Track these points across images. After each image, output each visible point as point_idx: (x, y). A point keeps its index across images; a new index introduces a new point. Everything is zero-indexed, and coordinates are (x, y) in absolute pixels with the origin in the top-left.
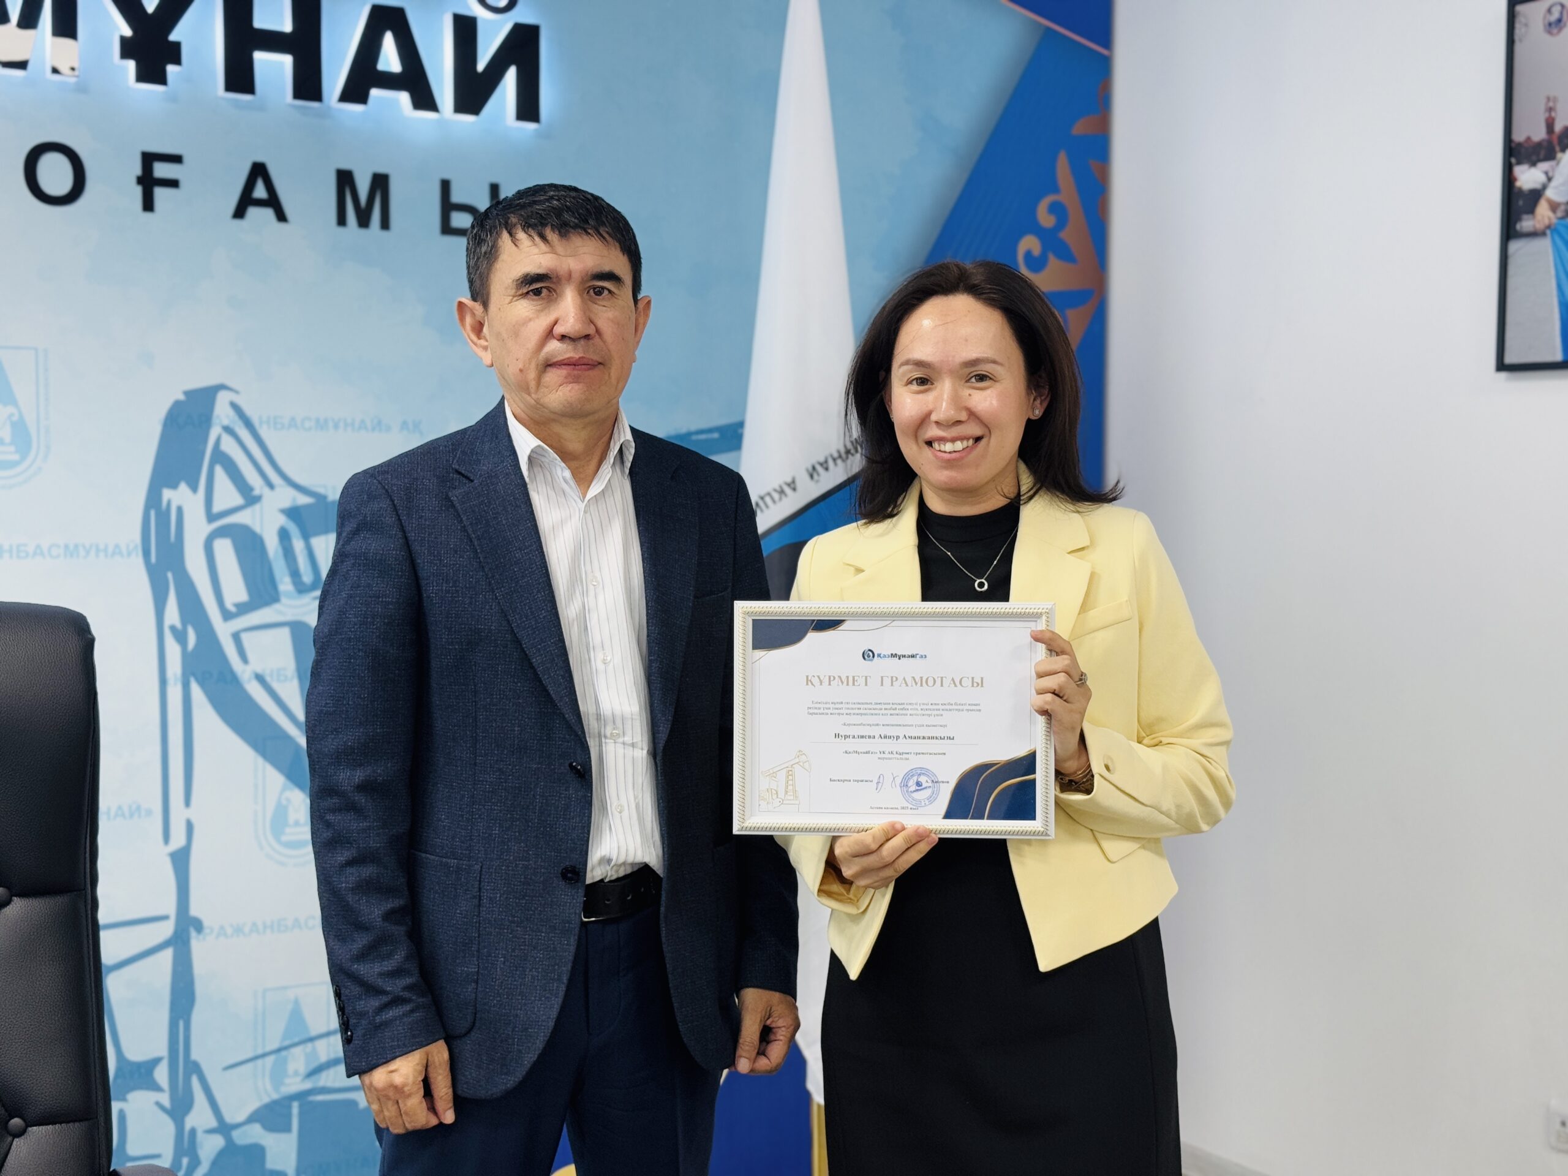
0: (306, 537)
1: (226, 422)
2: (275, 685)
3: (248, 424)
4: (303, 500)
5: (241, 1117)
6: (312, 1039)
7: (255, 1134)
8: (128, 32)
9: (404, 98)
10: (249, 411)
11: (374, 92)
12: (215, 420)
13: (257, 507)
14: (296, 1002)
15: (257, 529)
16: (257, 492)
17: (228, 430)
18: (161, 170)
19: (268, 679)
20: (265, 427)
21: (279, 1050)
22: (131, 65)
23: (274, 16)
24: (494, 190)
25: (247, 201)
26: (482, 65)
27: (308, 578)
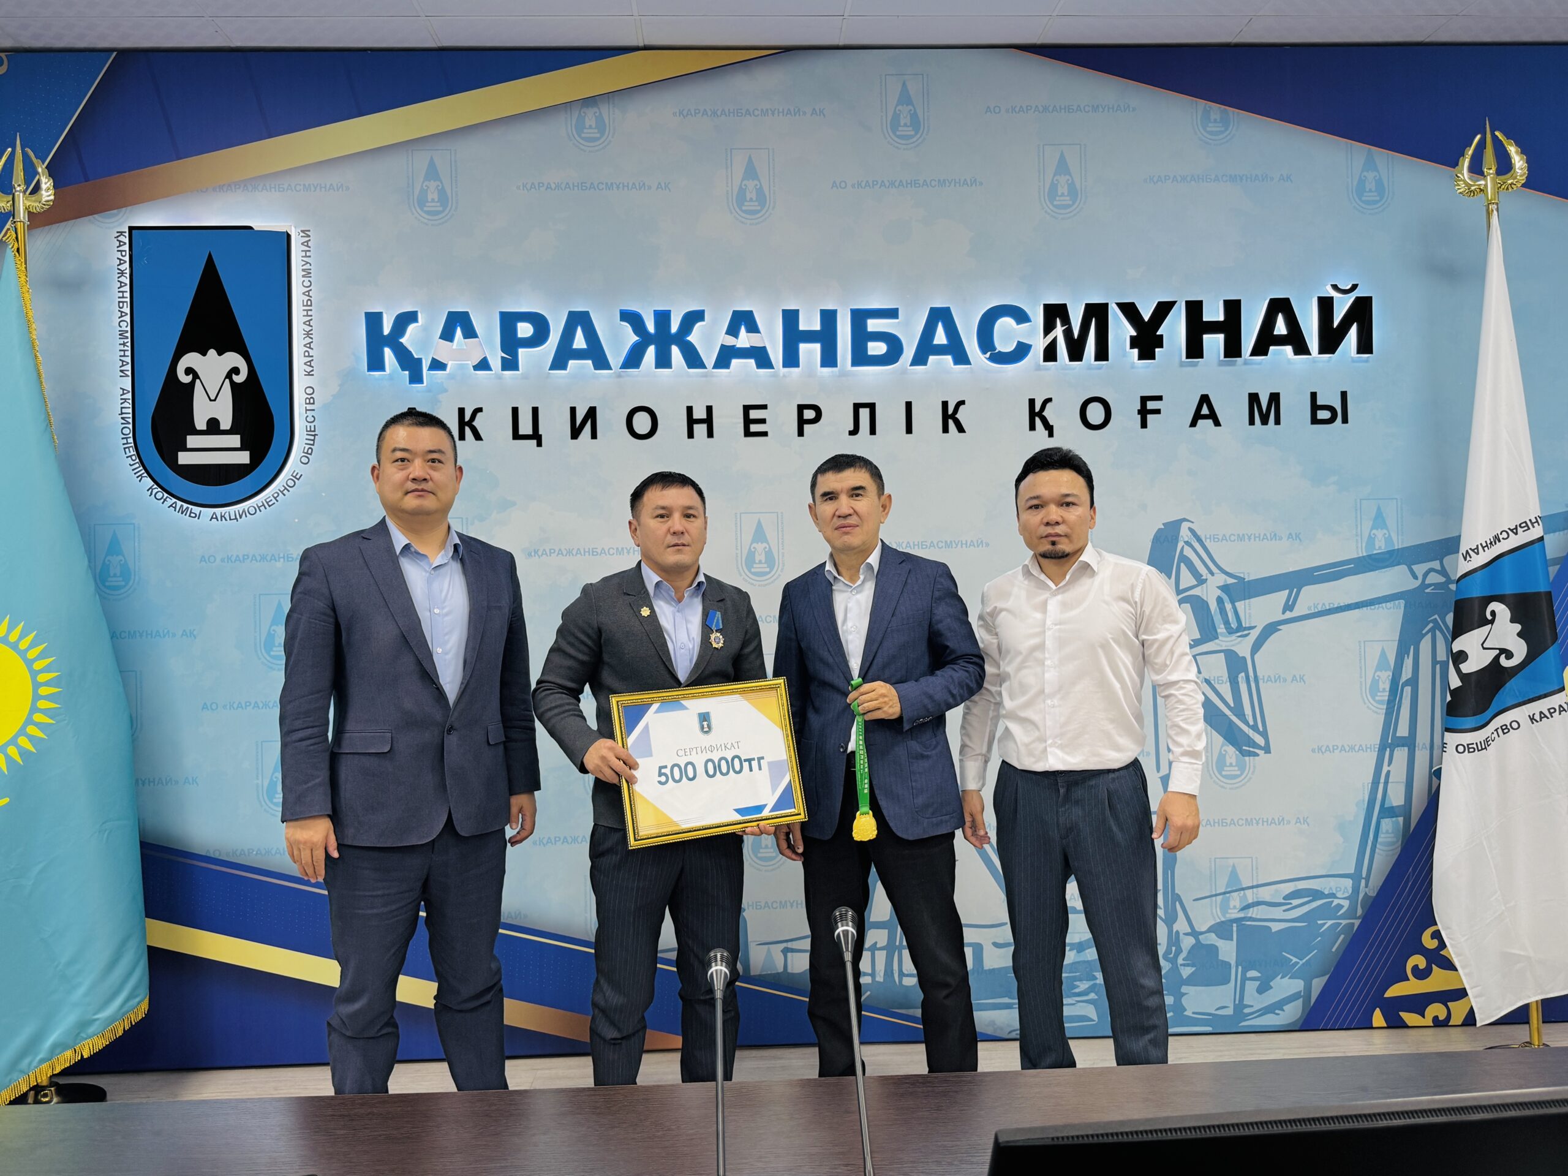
0: (1233, 602)
1: (1186, 539)
2: (1217, 686)
3: (1199, 540)
4: (1230, 581)
5: (1204, 928)
6: (1243, 889)
7: (1212, 939)
8: (1134, 333)
9: (1288, 349)
10: (1199, 534)
11: (1271, 348)
12: (1180, 539)
13: (1204, 585)
14: (1234, 866)
15: (1205, 599)
16: (1204, 577)
17: (1187, 543)
18: (1151, 405)
19: (1213, 682)
20: (1208, 540)
21: (1224, 893)
22: (1136, 351)
23: (1214, 313)
24: (1344, 395)
25: (1197, 417)
26: (1336, 324)
27: (1234, 625)
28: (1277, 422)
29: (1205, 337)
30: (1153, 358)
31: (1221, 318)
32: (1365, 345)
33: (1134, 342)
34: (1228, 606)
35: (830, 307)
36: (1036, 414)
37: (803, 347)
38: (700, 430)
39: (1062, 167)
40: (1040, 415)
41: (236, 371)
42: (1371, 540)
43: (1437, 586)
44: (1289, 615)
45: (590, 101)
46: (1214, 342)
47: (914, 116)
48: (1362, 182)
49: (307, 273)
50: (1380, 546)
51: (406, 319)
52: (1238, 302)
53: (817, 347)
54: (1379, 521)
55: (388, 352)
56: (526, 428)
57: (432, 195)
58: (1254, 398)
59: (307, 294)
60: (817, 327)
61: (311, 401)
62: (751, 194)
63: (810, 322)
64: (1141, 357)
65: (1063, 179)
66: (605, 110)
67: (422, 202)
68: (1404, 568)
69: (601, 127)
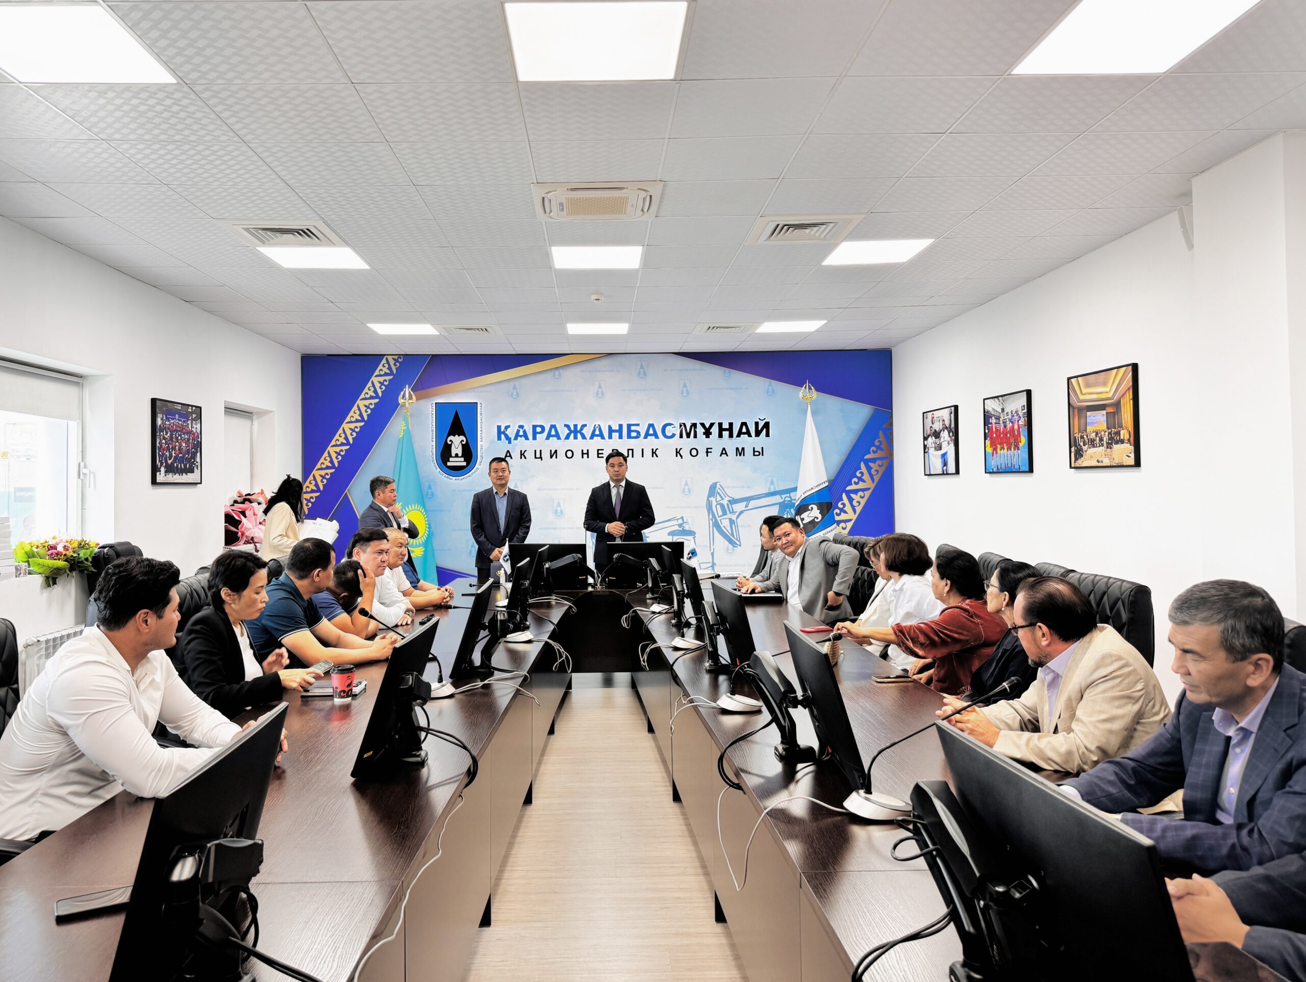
1: (719, 488)
3: (723, 487)
4: (730, 499)
8: (704, 431)
9: (746, 436)
11: (742, 436)
13: (724, 500)
15: (724, 504)
16: (723, 498)
18: (709, 450)
20: (725, 488)
23: (726, 426)
24: (762, 448)
25: (722, 453)
26: (760, 428)
27: (731, 511)
28: (744, 455)
29: (724, 432)
30: (709, 437)
31: (728, 427)
32: (768, 435)
33: (704, 433)
34: (730, 506)
35: (621, 423)
36: (678, 452)
37: (613, 434)
38: (585, 456)
39: (685, 386)
40: (679, 452)
41: (463, 441)
42: (770, 488)
43: (789, 501)
44: (747, 508)
45: (557, 368)
46: (726, 434)
47: (644, 372)
48: (768, 390)
49: (481, 414)
50: (772, 490)
51: (507, 427)
52: (732, 423)
53: (617, 434)
54: (772, 483)
55: (503, 436)
56: (538, 456)
57: (515, 393)
58: (737, 449)
59: (481, 420)
60: (617, 428)
61: (482, 449)
62: (600, 393)
63: (615, 427)
64: (706, 437)
65: (685, 389)
66: (561, 371)
67: (512, 396)
68: (779, 496)
69: (560, 375)
